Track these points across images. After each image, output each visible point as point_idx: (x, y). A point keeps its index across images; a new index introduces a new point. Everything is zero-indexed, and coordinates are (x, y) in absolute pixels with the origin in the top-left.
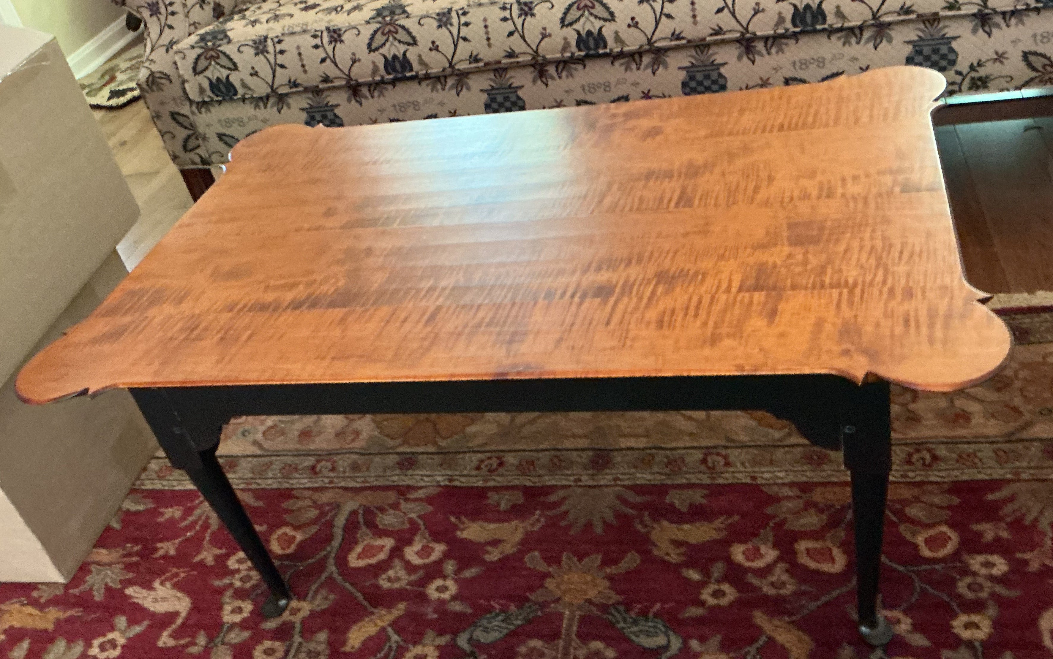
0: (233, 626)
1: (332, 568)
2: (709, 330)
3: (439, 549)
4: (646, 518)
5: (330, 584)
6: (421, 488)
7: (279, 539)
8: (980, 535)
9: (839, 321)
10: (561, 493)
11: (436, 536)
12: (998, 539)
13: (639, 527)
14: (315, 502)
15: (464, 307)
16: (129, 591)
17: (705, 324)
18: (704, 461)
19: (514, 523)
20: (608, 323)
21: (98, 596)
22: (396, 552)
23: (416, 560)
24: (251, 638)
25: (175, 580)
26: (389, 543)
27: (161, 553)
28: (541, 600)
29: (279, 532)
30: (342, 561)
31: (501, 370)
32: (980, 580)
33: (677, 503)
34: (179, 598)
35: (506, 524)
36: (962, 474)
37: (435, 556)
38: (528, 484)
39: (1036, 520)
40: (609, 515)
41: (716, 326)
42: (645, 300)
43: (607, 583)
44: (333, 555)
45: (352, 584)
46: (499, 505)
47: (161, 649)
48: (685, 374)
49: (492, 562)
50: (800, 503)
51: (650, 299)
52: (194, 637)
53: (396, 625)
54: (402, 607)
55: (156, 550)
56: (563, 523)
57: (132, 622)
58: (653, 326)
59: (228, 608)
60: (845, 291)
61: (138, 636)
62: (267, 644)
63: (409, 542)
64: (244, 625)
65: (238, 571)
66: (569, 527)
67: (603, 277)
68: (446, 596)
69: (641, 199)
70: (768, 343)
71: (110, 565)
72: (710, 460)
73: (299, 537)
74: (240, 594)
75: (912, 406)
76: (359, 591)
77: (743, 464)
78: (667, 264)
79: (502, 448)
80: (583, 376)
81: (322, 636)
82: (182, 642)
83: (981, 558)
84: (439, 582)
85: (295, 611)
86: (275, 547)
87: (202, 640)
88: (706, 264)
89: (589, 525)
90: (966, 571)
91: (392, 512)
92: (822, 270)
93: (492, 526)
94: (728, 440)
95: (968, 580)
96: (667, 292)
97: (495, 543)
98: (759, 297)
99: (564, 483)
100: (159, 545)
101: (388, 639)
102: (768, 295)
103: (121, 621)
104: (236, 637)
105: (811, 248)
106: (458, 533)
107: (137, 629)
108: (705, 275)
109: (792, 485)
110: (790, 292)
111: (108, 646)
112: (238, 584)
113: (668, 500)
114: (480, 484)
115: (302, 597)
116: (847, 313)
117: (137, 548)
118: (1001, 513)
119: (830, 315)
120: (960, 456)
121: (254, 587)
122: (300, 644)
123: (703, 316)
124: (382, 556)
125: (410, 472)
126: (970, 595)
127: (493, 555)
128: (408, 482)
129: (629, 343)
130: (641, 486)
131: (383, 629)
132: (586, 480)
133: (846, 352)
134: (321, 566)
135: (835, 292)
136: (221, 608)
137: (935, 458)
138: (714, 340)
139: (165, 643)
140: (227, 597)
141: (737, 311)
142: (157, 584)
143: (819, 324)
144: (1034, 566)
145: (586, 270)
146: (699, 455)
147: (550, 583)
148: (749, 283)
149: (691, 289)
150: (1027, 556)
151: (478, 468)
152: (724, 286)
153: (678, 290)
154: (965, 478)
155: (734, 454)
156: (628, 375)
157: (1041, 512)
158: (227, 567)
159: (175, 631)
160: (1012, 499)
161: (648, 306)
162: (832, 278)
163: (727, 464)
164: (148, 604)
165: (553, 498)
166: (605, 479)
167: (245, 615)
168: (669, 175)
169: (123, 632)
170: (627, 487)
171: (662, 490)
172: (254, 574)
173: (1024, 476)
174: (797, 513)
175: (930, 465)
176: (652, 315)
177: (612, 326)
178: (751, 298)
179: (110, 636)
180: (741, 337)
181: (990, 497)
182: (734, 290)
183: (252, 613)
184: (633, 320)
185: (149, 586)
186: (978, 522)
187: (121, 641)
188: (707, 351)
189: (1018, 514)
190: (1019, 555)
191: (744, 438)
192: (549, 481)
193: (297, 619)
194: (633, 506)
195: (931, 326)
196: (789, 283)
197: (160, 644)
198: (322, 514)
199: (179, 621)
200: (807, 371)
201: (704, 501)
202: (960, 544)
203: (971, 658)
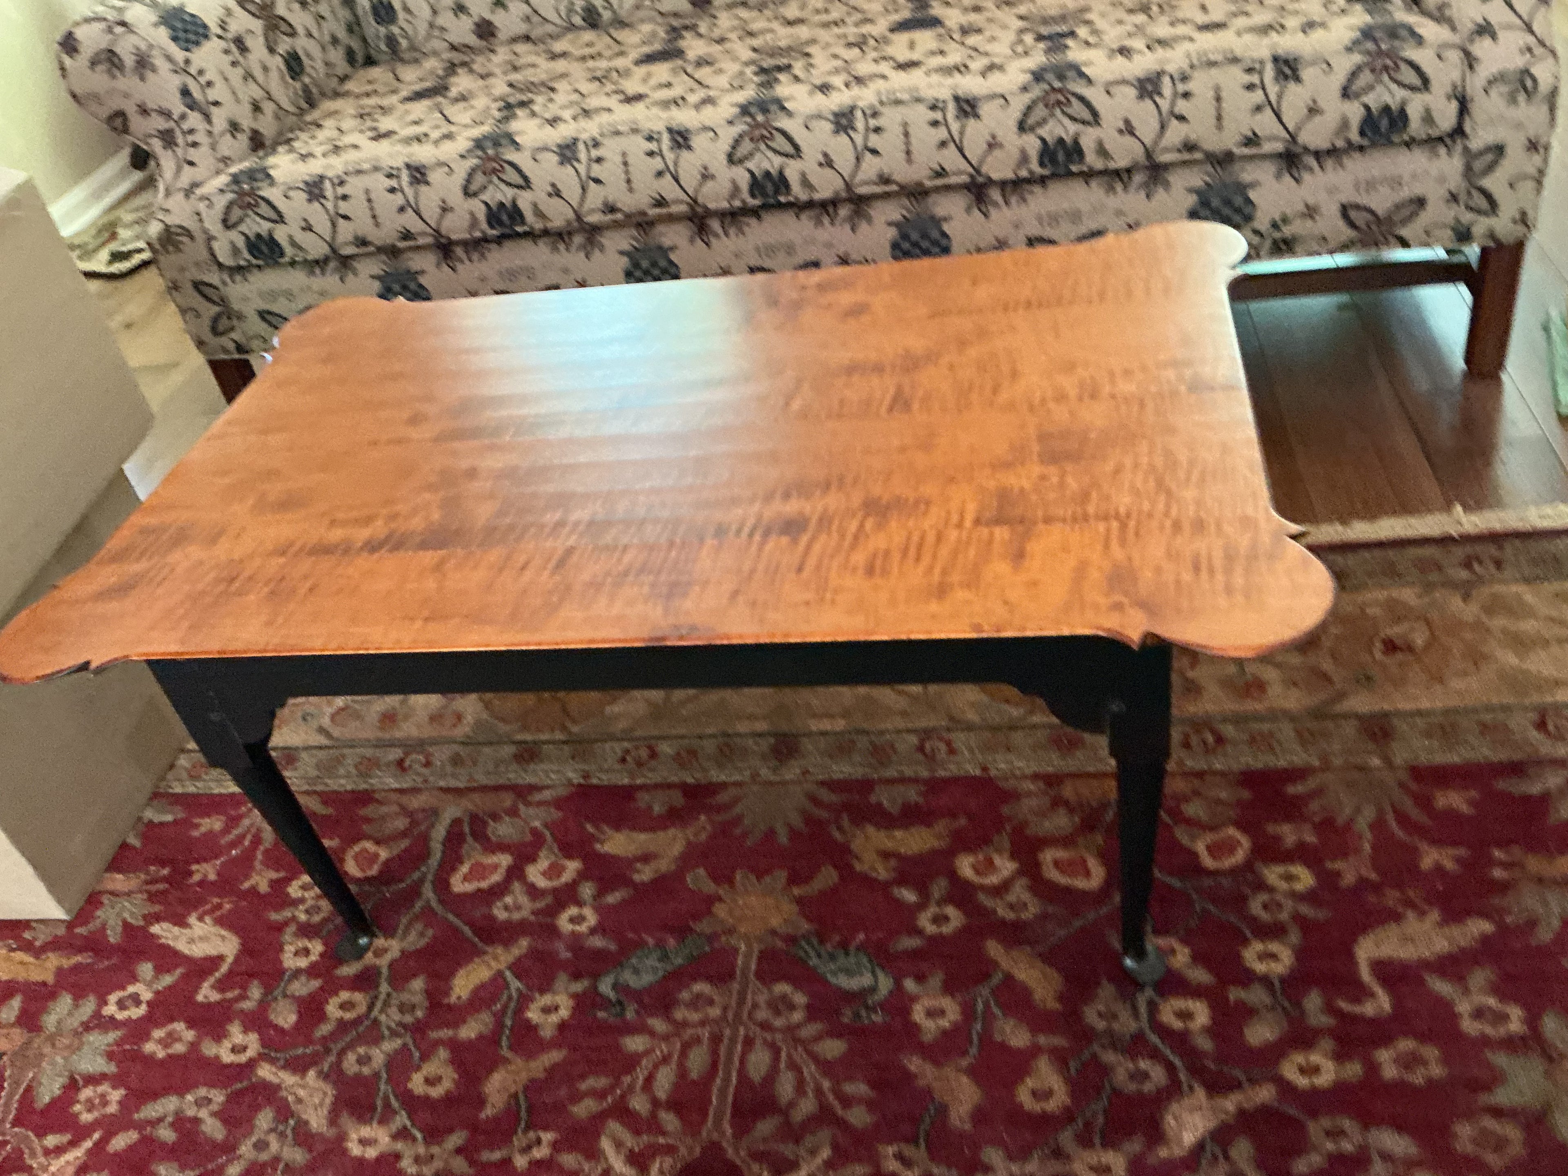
0: (297, 973)
1: (428, 892)
2: (936, 577)
3: (572, 867)
4: (846, 822)
5: (428, 913)
6: (548, 787)
7: (356, 858)
8: (1278, 839)
9: (1107, 565)
10: (732, 791)
11: (568, 850)
12: (1301, 845)
13: (837, 835)
14: (403, 808)
15: (607, 548)
16: (155, 929)
17: (930, 569)
18: (921, 749)
19: (672, 832)
20: (800, 570)
21: (114, 936)
22: (516, 872)
23: (542, 883)
24: (322, 988)
25: (218, 913)
26: (505, 860)
27: (196, 878)
28: (708, 931)
29: (357, 848)
30: (442, 884)
31: (659, 634)
32: (1278, 898)
33: (885, 803)
34: (223, 938)
35: (661, 834)
36: (1255, 760)
37: (567, 877)
38: (690, 780)
39: (1351, 820)
40: (797, 821)
41: (944, 572)
42: (849, 538)
43: (795, 908)
44: (430, 877)
45: (458, 916)
46: (650, 808)
47: (202, 1005)
48: (904, 637)
49: (643, 884)
50: (1046, 801)
51: (856, 537)
52: (244, 988)
53: (518, 968)
54: (524, 943)
55: (190, 874)
56: (738, 831)
57: (160, 970)
58: (861, 572)
59: (289, 949)
60: (1115, 524)
61: (169, 988)
62: (345, 995)
63: (532, 859)
64: (312, 971)
65: (302, 900)
66: (745, 835)
67: (792, 507)
68: (583, 928)
69: (842, 402)
70: (1013, 595)
71: (129, 894)
72: (928, 746)
73: (384, 854)
74: (307, 931)
75: (1190, 674)
76: (467, 923)
77: (971, 750)
78: (877, 490)
79: (656, 733)
80: (768, 641)
81: (418, 984)
82: (230, 995)
83: (1280, 869)
84: (573, 911)
85: (379, 953)
86: (351, 868)
87: (256, 992)
88: (929, 490)
89: (770, 834)
90: (1261, 886)
91: (507, 819)
92: (1084, 497)
93: (643, 837)
94: (952, 718)
95: (1264, 897)
96: (880, 527)
97: (646, 858)
98: (1001, 533)
99: (737, 777)
100: (194, 867)
101: (507, 986)
102: (1013, 531)
103: (146, 969)
104: (302, 988)
105: (1069, 467)
106: (598, 846)
107: (168, 980)
108: (928, 503)
109: (1036, 777)
110: (1042, 527)
111: (128, 1003)
112: (303, 917)
113: (873, 799)
114: (626, 781)
115: (389, 933)
116: (1117, 552)
117: (165, 872)
118: (1306, 811)
119: (1095, 555)
120: (1253, 738)
121: (325, 921)
122: (389, 995)
123: (926, 560)
124: (496, 878)
125: (532, 766)
126: (1266, 917)
127: (644, 874)
128: (530, 779)
129: (828, 596)
130: (839, 782)
131: (500, 974)
132: (765, 773)
133: (1118, 607)
134: (415, 892)
135: (1102, 526)
136: (281, 950)
137: (1220, 740)
138: (942, 591)
139: (206, 997)
140: (288, 935)
141: (972, 552)
142: (192, 920)
143: (1081, 570)
144: (1349, 879)
145: (768, 498)
146: (914, 740)
147: (720, 910)
148: (988, 515)
149: (911, 523)
150: (1339, 866)
151: (623, 760)
152: (955, 518)
153: (893, 524)
154: (1260, 765)
155: (959, 739)
156: (828, 639)
157: (1358, 810)
158: (288, 895)
159: (219, 981)
160: (1319, 792)
161: (853, 546)
162: (1097, 507)
163: (952, 751)
164: (182, 946)
165: (723, 798)
166: (791, 772)
167: (314, 958)
168: (878, 369)
169: (149, 984)
170: (823, 783)
171: (866, 786)
172: (325, 904)
173: (1336, 763)
174: (1042, 814)
175: (1213, 750)
176: (859, 558)
177: (806, 574)
178: (992, 534)
179: (131, 989)
180: (978, 587)
181: (1293, 789)
182: (968, 523)
183: (322, 955)
184: (835, 564)
185: (180, 922)
186: (1276, 822)
187: (147, 995)
188: (934, 607)
189: (1328, 813)
190: (1329, 865)
191: (972, 716)
192: (717, 776)
193: (383, 962)
194: (828, 807)
195: (1228, 571)
196: (1040, 513)
197: (200, 998)
198: (414, 823)
199: (224, 968)
200: (1066, 632)
201: (921, 800)
202: (1253, 851)
203: (1267, 1000)
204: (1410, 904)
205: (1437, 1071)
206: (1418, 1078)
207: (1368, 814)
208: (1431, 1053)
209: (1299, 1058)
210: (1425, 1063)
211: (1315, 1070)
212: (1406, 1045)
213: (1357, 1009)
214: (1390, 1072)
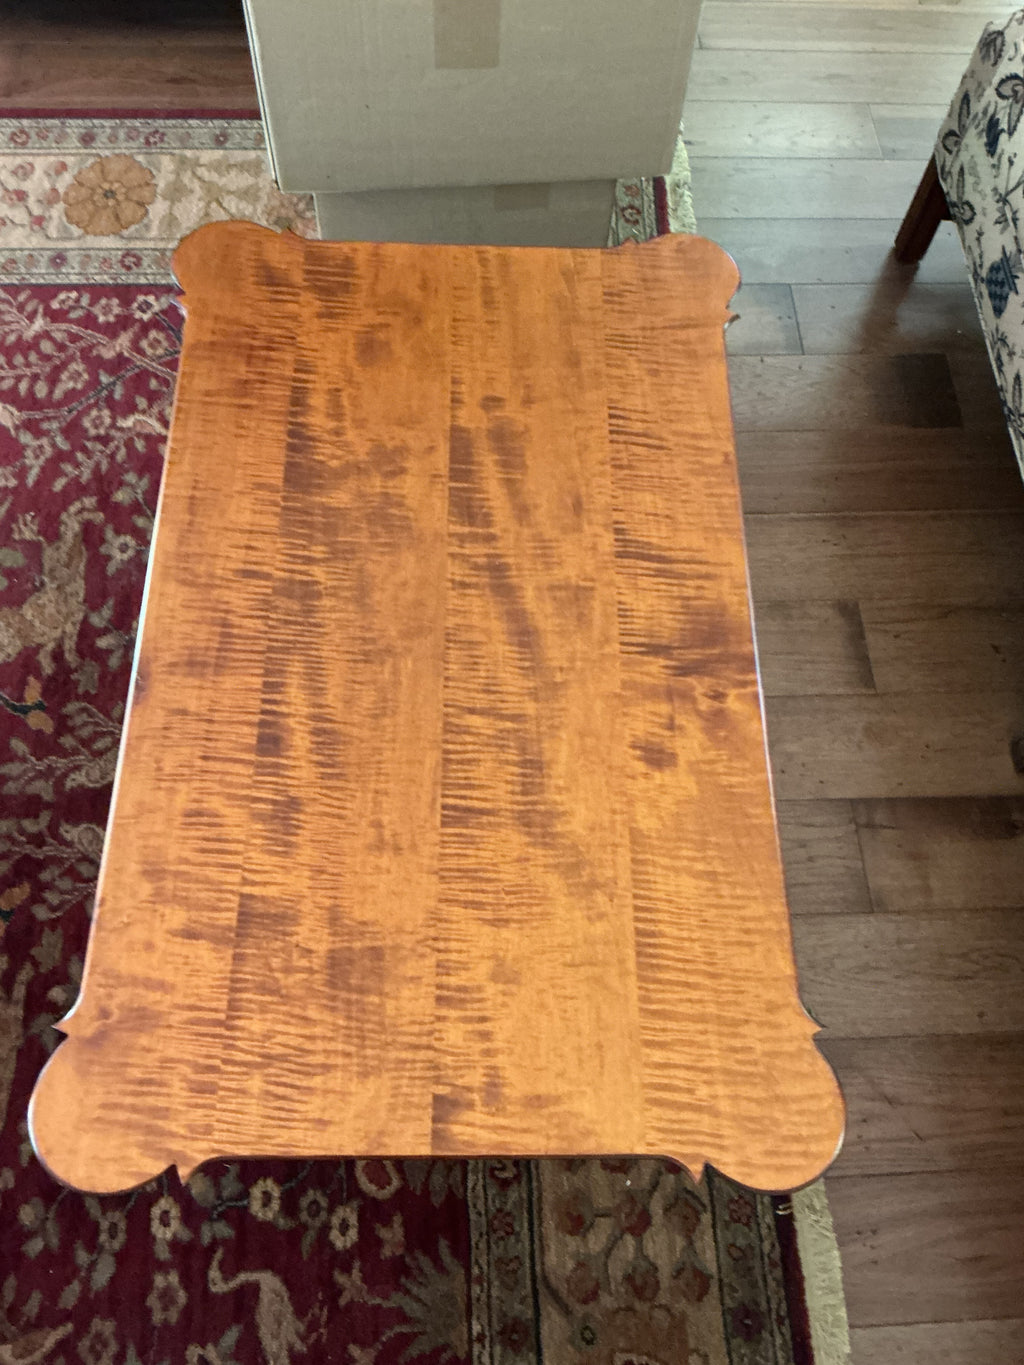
8: (387, 1223)
9: (163, 1008)
12: (380, 1243)
17: (185, 862)
32: (323, 1215)
36: (479, 1214)
39: (407, 1292)
41: (178, 874)
42: (241, 792)
51: (245, 797)
58: (193, 806)
60: (222, 1016)
78: (314, 808)
83: (353, 1220)
88: (306, 854)
90: (335, 1202)
92: (269, 990)
95: (324, 1202)
96: (256, 815)
98: (227, 918)
102: (229, 928)
105: (320, 977)
108: (284, 854)
110: (231, 952)
118: (419, 1254)
119: (177, 999)
120: (509, 1214)
126: (304, 1202)
129: (164, 785)
135: (223, 1005)
138: (153, 874)
141: (206, 895)
143: (162, 987)
144: (340, 1278)
148: (258, 905)
149: (257, 841)
150: (356, 1274)
153: (258, 827)
154: (473, 1217)
157: (418, 1300)
160: (440, 1268)
161: (232, 796)
162: (250, 1001)
173: (476, 1290)
175: (493, 1176)
176: (213, 803)
177: (199, 763)
178: (227, 910)
180: (154, 903)
181: (443, 1245)
184: (209, 785)
186: (405, 1224)
188: (134, 867)
189: (415, 1272)
190: (357, 1264)
196: (250, 951)
202: (374, 1199)
203: (226, 1194)
204: (313, 1326)
205: (157, 1317)
206: (152, 1301)
207: (412, 1308)
208: (174, 1316)
209: (175, 1212)
210: (165, 1309)
211: (165, 1222)
212: (182, 1297)
213: (215, 1264)
214: (159, 1281)
